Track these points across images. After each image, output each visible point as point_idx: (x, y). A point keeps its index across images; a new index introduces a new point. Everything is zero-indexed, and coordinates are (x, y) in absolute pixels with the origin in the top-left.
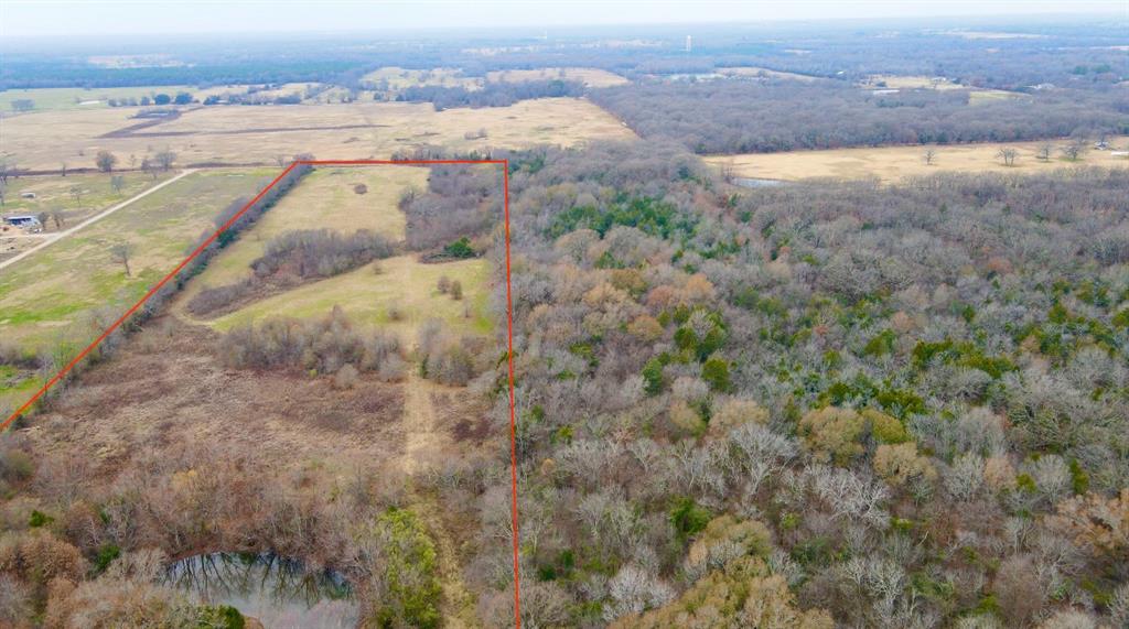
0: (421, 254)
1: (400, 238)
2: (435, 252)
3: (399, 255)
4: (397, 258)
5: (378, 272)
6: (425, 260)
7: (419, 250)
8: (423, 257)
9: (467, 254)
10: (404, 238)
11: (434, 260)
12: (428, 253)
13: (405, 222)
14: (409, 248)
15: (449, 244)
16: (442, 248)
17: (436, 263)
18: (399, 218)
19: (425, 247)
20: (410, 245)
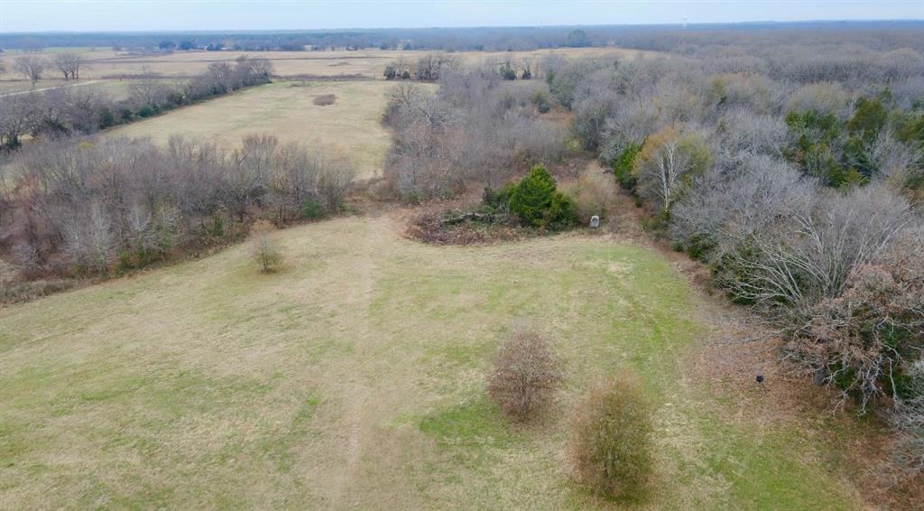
0: (418, 213)
1: (369, 172)
2: (458, 208)
3: (356, 212)
4: (350, 222)
5: (269, 266)
6: (428, 232)
7: (413, 201)
8: (424, 223)
9: (558, 218)
10: (380, 173)
11: (456, 231)
12: (437, 210)
13: (388, 144)
14: (388, 196)
15: (497, 189)
16: (476, 199)
17: (465, 241)
18: (380, 139)
19: (430, 196)
20: (391, 188)
